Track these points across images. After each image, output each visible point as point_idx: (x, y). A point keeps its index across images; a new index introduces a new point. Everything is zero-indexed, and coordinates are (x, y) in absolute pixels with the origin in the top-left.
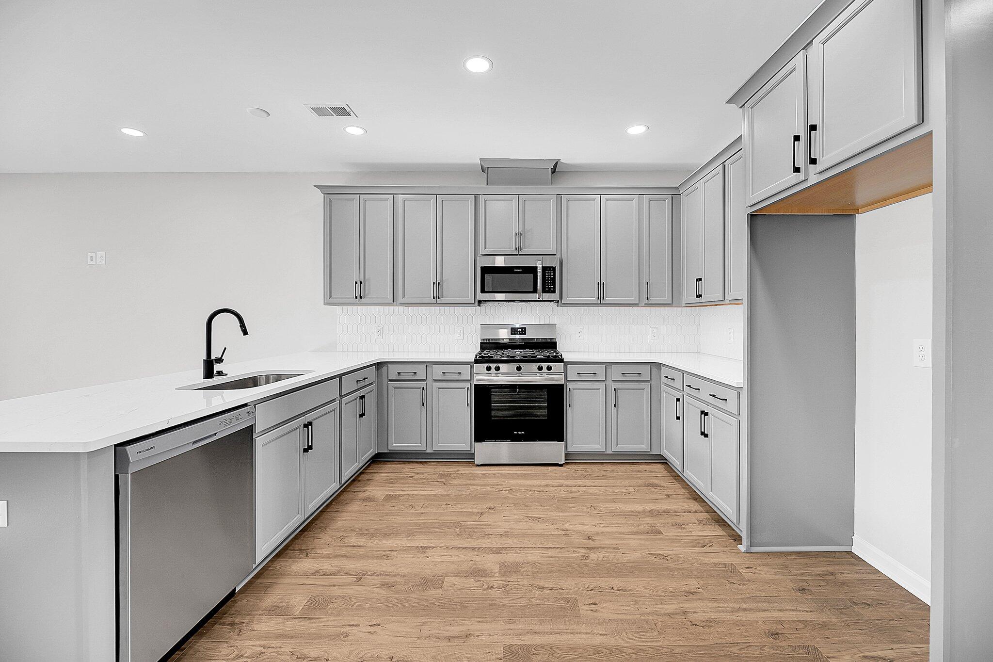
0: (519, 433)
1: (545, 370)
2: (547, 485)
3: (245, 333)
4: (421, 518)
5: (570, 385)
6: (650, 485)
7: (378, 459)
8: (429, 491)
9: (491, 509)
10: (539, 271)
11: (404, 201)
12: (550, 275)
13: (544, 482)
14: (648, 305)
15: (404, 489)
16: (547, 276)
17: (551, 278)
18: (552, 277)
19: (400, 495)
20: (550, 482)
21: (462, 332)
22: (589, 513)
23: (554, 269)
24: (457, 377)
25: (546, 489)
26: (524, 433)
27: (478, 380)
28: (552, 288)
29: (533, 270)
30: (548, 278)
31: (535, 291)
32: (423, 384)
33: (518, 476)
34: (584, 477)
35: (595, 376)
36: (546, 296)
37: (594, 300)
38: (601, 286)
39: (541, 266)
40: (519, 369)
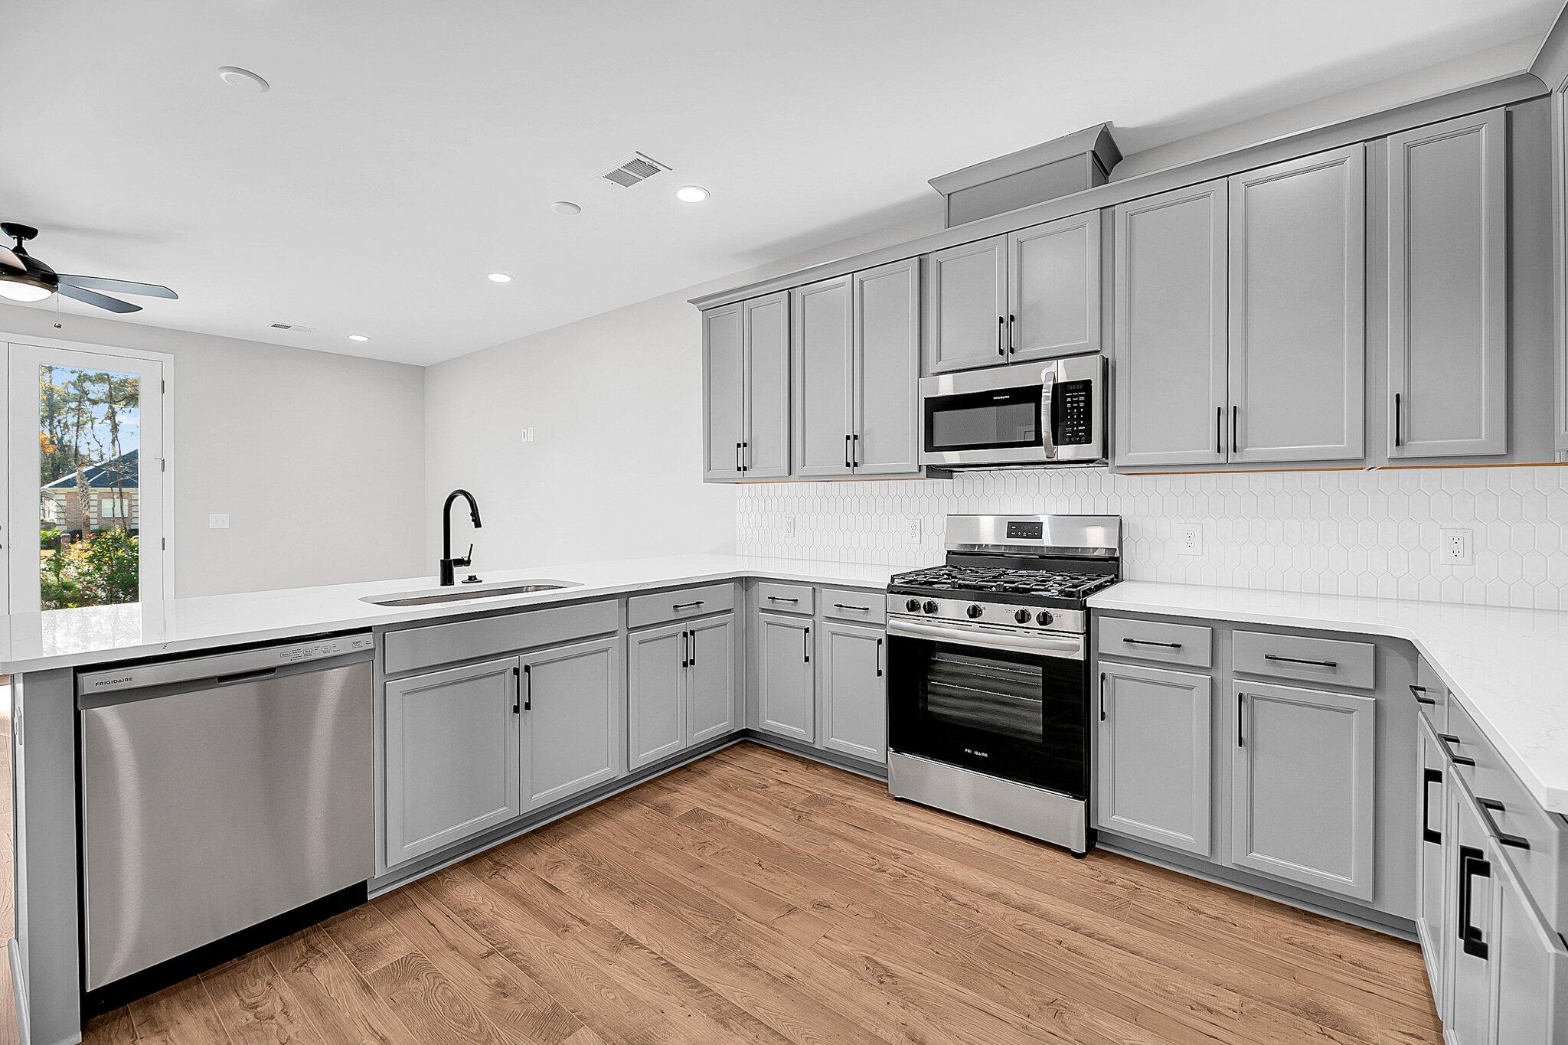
0: (976, 753)
1: (1033, 622)
2: (993, 896)
3: (478, 524)
4: (690, 876)
5: (1103, 667)
6: (1316, 1014)
7: (746, 739)
8: (763, 826)
9: (822, 905)
10: (1047, 395)
11: (804, 296)
12: (1078, 402)
13: (993, 884)
14: (1399, 463)
15: (731, 807)
16: (1069, 405)
17: (1078, 408)
18: (1082, 404)
19: (710, 817)
20: (1009, 889)
21: (918, 527)
22: (1026, 1021)
23: (1086, 385)
24: (859, 616)
25: (985, 906)
26: (986, 755)
27: (894, 627)
28: (1082, 431)
29: (1031, 394)
30: (1072, 408)
31: (1038, 442)
32: (807, 623)
33: (953, 850)
34: (1115, 908)
35: (1178, 652)
36: (1065, 452)
37: (1209, 454)
38: (1229, 418)
39: (1051, 383)
40: (974, 612)
